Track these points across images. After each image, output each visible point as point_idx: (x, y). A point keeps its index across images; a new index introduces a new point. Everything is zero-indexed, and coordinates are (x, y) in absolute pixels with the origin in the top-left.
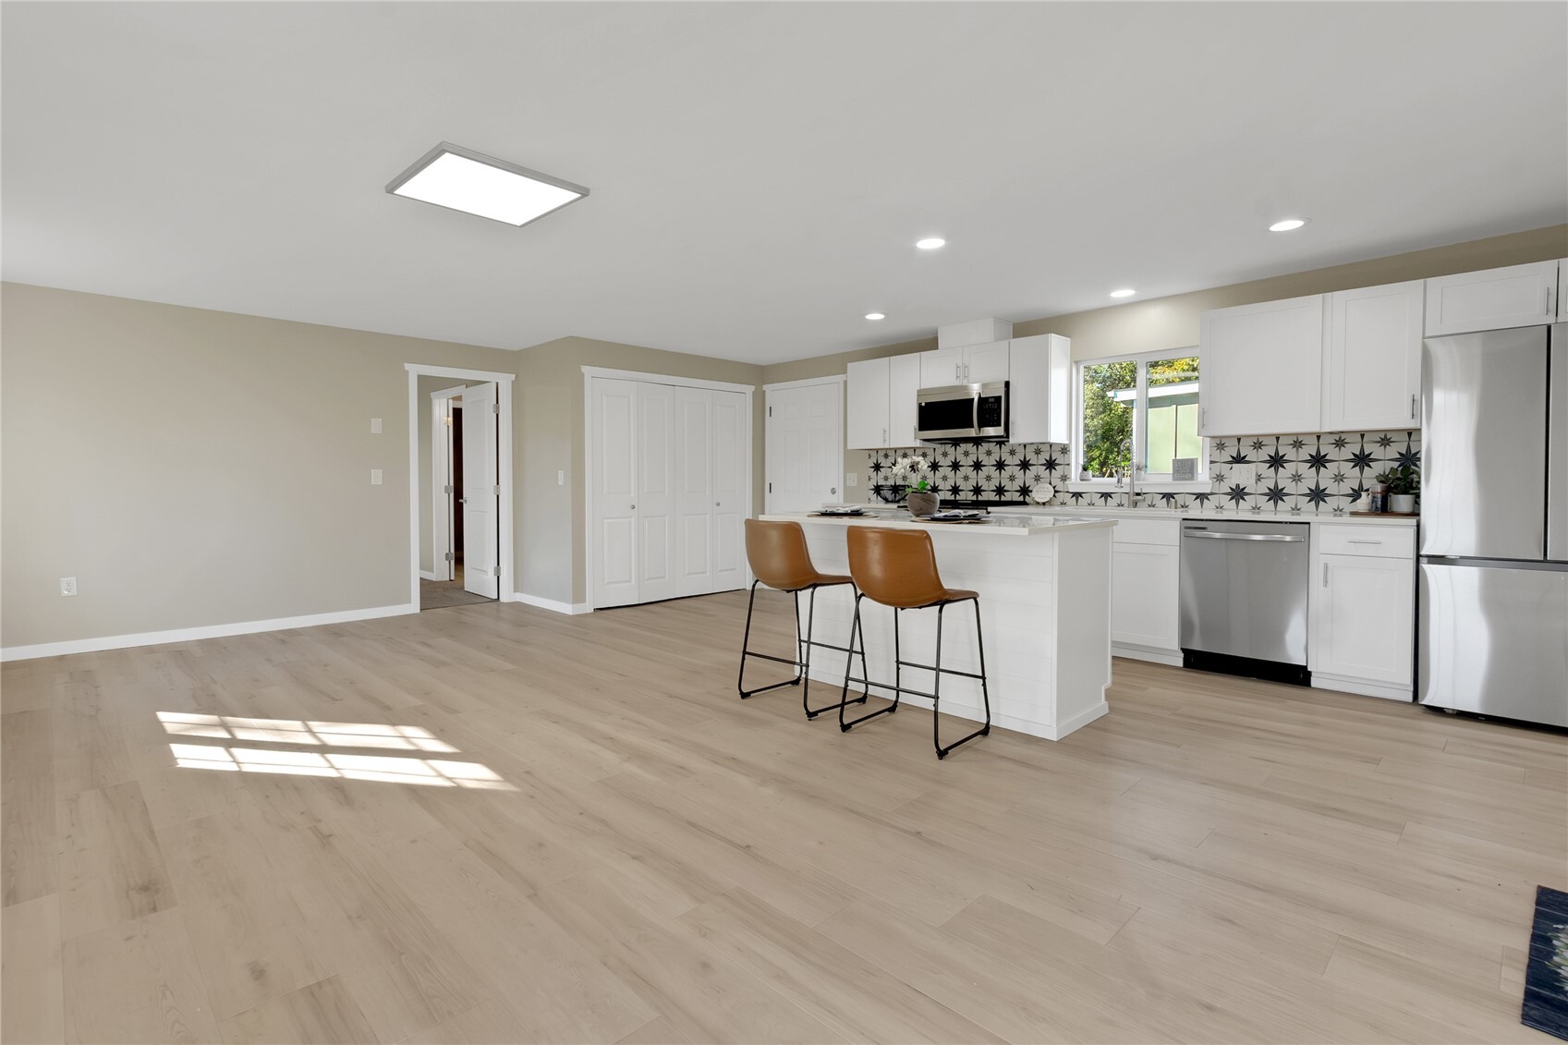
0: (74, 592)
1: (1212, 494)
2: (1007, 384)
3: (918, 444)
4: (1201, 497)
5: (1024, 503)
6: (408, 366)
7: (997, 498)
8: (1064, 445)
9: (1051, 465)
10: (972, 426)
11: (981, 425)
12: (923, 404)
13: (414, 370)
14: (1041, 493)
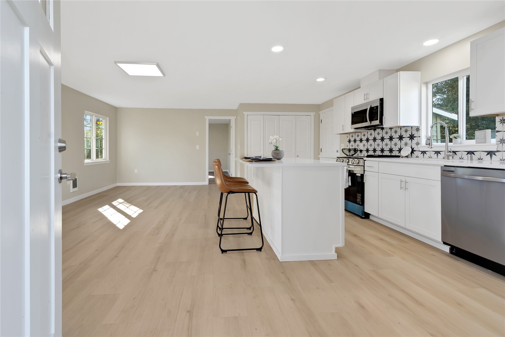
0: (137, 173)
1: (498, 151)
2: (382, 100)
3: (353, 130)
4: (490, 153)
5: (399, 157)
6: (206, 117)
7: (390, 154)
8: (418, 127)
9: (412, 137)
10: (366, 121)
11: (371, 120)
12: (353, 113)
13: (207, 118)
14: (406, 151)
